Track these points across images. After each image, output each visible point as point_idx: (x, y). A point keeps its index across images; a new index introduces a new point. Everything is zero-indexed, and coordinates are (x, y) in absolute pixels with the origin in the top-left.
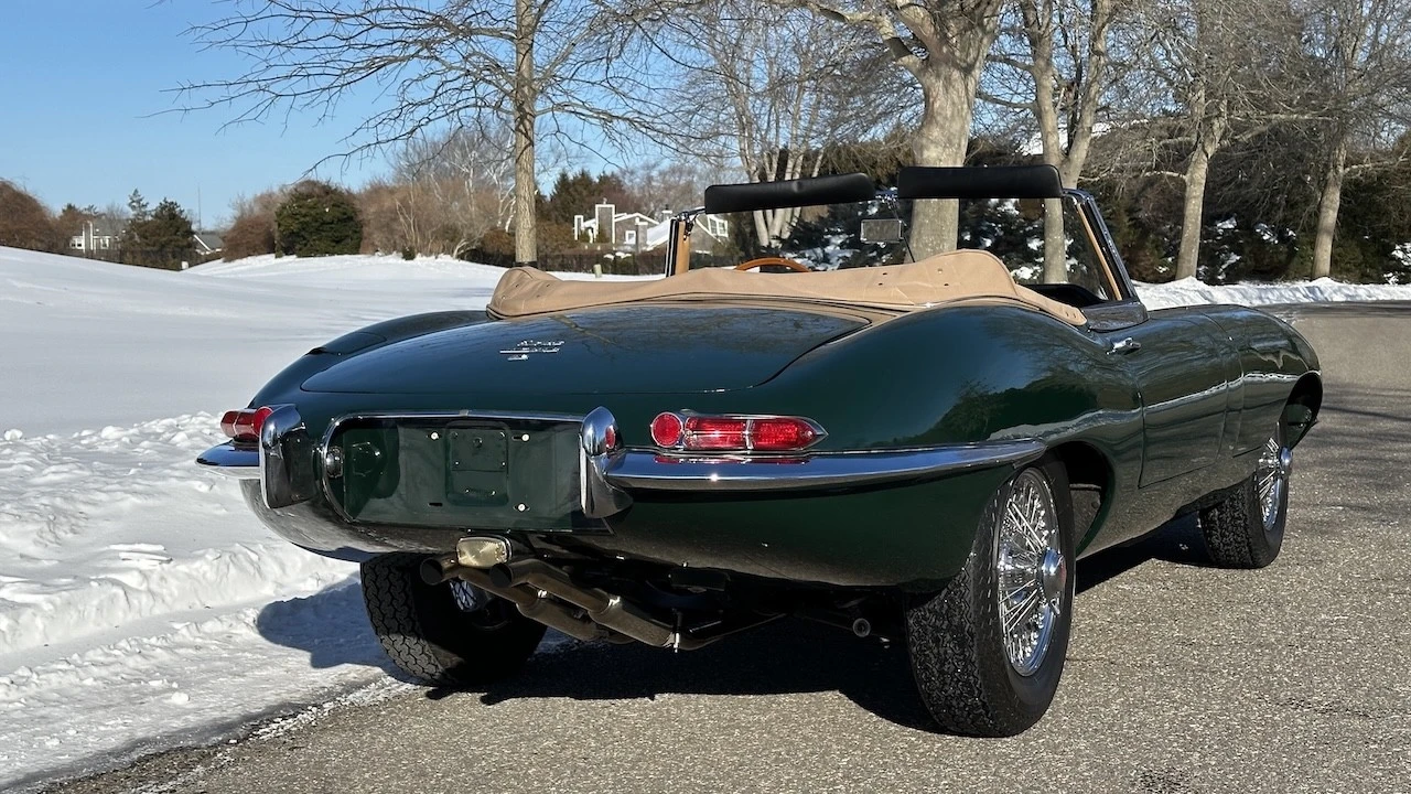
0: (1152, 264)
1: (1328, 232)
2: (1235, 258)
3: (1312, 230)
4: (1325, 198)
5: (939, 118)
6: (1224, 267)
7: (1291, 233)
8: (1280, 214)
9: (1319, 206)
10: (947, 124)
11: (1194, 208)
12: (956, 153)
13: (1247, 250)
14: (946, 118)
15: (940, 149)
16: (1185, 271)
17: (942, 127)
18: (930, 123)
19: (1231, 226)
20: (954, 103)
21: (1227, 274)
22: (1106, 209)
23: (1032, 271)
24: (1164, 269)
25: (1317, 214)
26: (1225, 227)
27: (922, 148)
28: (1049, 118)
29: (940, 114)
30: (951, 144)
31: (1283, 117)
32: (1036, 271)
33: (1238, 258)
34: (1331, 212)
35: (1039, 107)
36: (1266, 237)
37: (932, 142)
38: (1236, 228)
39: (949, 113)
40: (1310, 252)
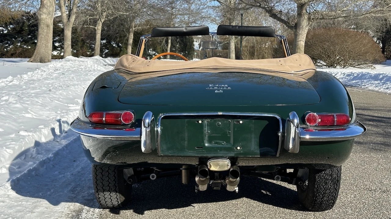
0: (86, 52)
1: (131, 45)
2: (107, 51)
3: (126, 44)
4: (129, 36)
5: (46, 6)
6: (104, 53)
7: (120, 45)
8: (118, 40)
9: (128, 38)
10: (49, 8)
11: (98, 36)
12: (51, 17)
13: (110, 49)
14: (48, 6)
15: (46, 15)
16: (97, 54)
17: (47, 9)
18: (43, 7)
19: (105, 42)
20: (50, 2)
21: (105, 55)
22: (76, 35)
23: (57, 53)
24: (89, 53)
25: (127, 40)
26: (103, 42)
27: (41, 15)
28: (63, 8)
29: (46, 5)
30: (50, 14)
31: (122, 13)
32: (58, 53)
33: (108, 51)
34: (131, 39)
35: (60, 5)
36: (114, 45)
37: (44, 13)
38: (106, 42)
39: (49, 5)
40: (125, 50)
